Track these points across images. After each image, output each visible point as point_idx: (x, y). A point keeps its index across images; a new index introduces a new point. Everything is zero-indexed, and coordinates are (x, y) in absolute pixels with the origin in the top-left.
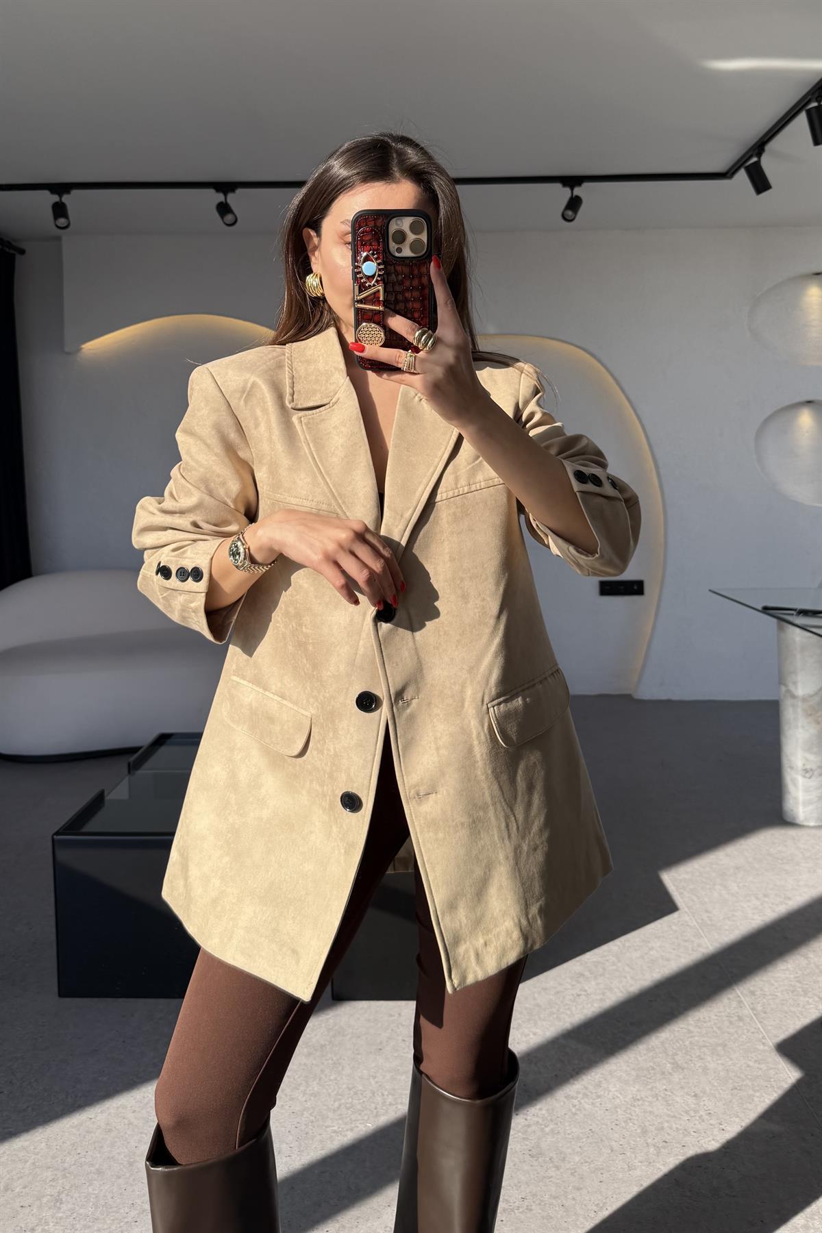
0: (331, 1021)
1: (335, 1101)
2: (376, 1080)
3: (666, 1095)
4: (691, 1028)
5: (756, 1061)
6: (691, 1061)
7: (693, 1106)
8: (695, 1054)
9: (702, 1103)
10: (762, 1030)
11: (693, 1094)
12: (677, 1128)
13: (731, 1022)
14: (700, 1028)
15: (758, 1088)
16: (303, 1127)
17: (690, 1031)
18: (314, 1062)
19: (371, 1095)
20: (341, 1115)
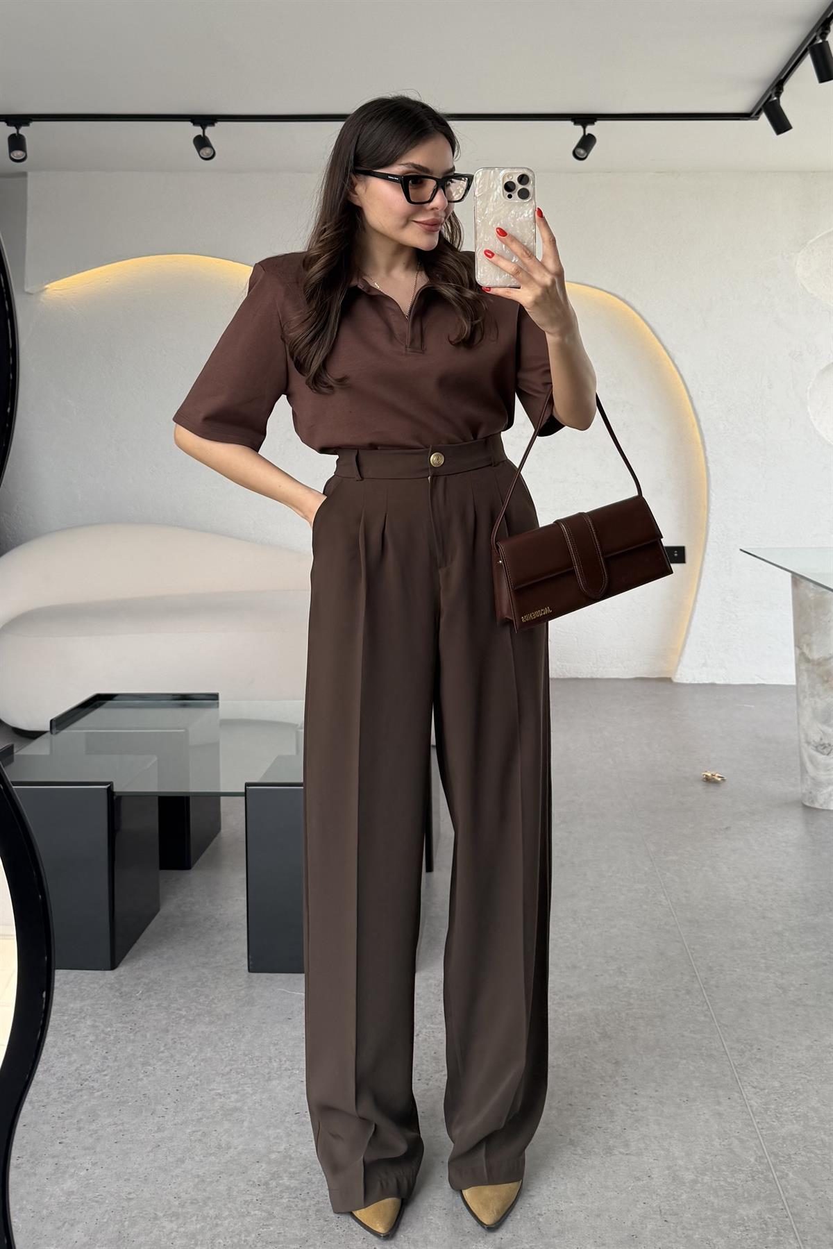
0: (243, 992)
1: (226, 1067)
2: (277, 1047)
3: (585, 1062)
4: (632, 1001)
6: (622, 1031)
8: (628, 1025)
9: (621, 1070)
10: (708, 1002)
11: (614, 1061)
12: (587, 1093)
13: (677, 996)
14: (642, 1000)
15: (686, 1056)
16: (185, 1090)
18: (214, 1030)
19: (267, 1061)
20: (230, 1078)
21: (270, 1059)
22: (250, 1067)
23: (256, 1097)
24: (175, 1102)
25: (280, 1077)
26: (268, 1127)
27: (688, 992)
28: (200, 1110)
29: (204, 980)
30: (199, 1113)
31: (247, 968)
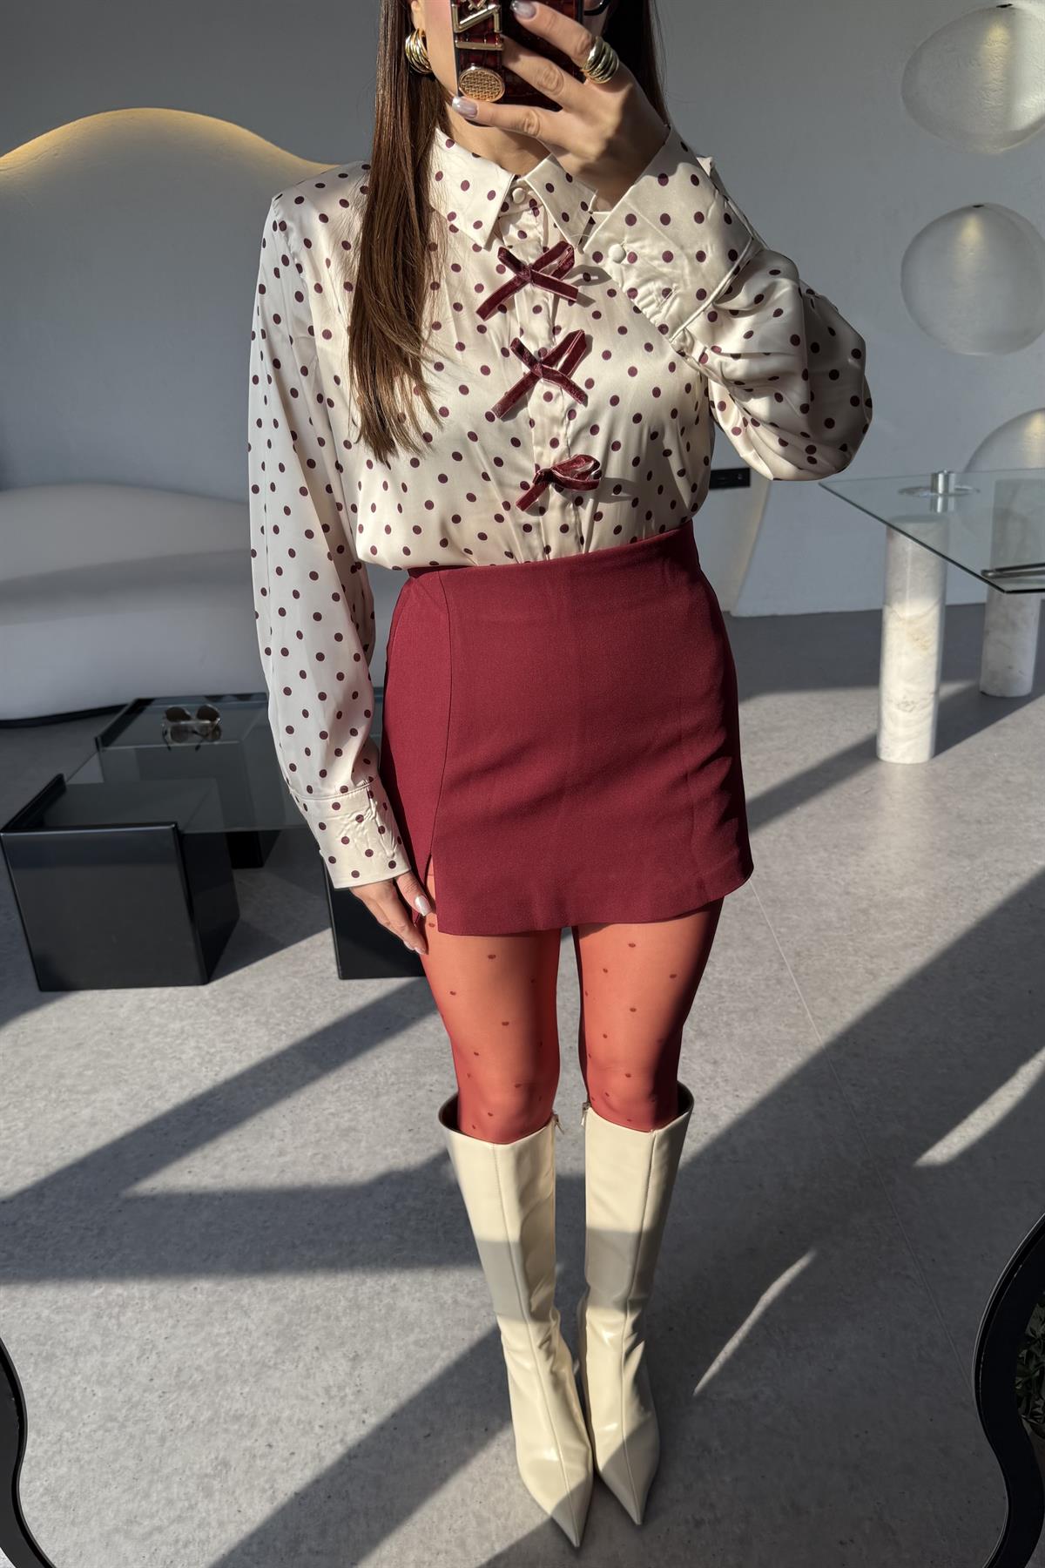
0: (337, 1002)
1: (334, 1084)
5: (786, 1025)
7: (710, 1073)
9: (720, 1070)
14: (733, 993)
17: (721, 997)
21: (376, 1073)
22: (356, 1083)
23: (369, 1115)
24: (291, 1124)
25: (388, 1093)
26: (385, 1147)
27: (779, 982)
28: (318, 1131)
29: (297, 991)
30: (318, 1135)
31: (336, 975)
